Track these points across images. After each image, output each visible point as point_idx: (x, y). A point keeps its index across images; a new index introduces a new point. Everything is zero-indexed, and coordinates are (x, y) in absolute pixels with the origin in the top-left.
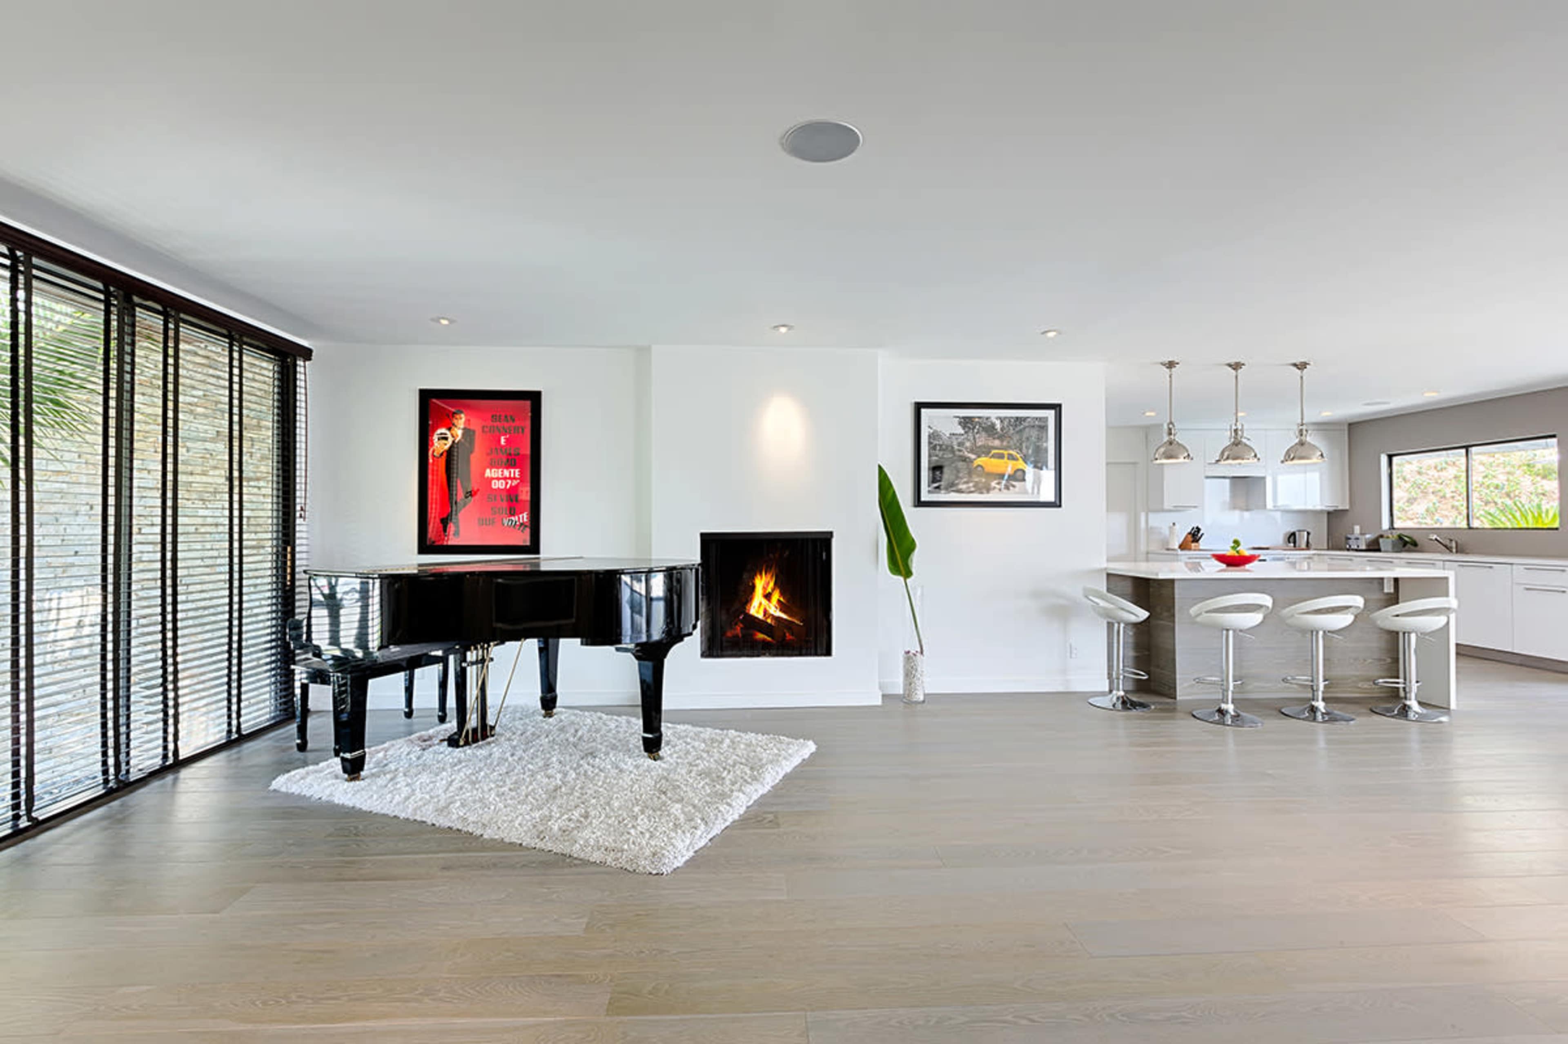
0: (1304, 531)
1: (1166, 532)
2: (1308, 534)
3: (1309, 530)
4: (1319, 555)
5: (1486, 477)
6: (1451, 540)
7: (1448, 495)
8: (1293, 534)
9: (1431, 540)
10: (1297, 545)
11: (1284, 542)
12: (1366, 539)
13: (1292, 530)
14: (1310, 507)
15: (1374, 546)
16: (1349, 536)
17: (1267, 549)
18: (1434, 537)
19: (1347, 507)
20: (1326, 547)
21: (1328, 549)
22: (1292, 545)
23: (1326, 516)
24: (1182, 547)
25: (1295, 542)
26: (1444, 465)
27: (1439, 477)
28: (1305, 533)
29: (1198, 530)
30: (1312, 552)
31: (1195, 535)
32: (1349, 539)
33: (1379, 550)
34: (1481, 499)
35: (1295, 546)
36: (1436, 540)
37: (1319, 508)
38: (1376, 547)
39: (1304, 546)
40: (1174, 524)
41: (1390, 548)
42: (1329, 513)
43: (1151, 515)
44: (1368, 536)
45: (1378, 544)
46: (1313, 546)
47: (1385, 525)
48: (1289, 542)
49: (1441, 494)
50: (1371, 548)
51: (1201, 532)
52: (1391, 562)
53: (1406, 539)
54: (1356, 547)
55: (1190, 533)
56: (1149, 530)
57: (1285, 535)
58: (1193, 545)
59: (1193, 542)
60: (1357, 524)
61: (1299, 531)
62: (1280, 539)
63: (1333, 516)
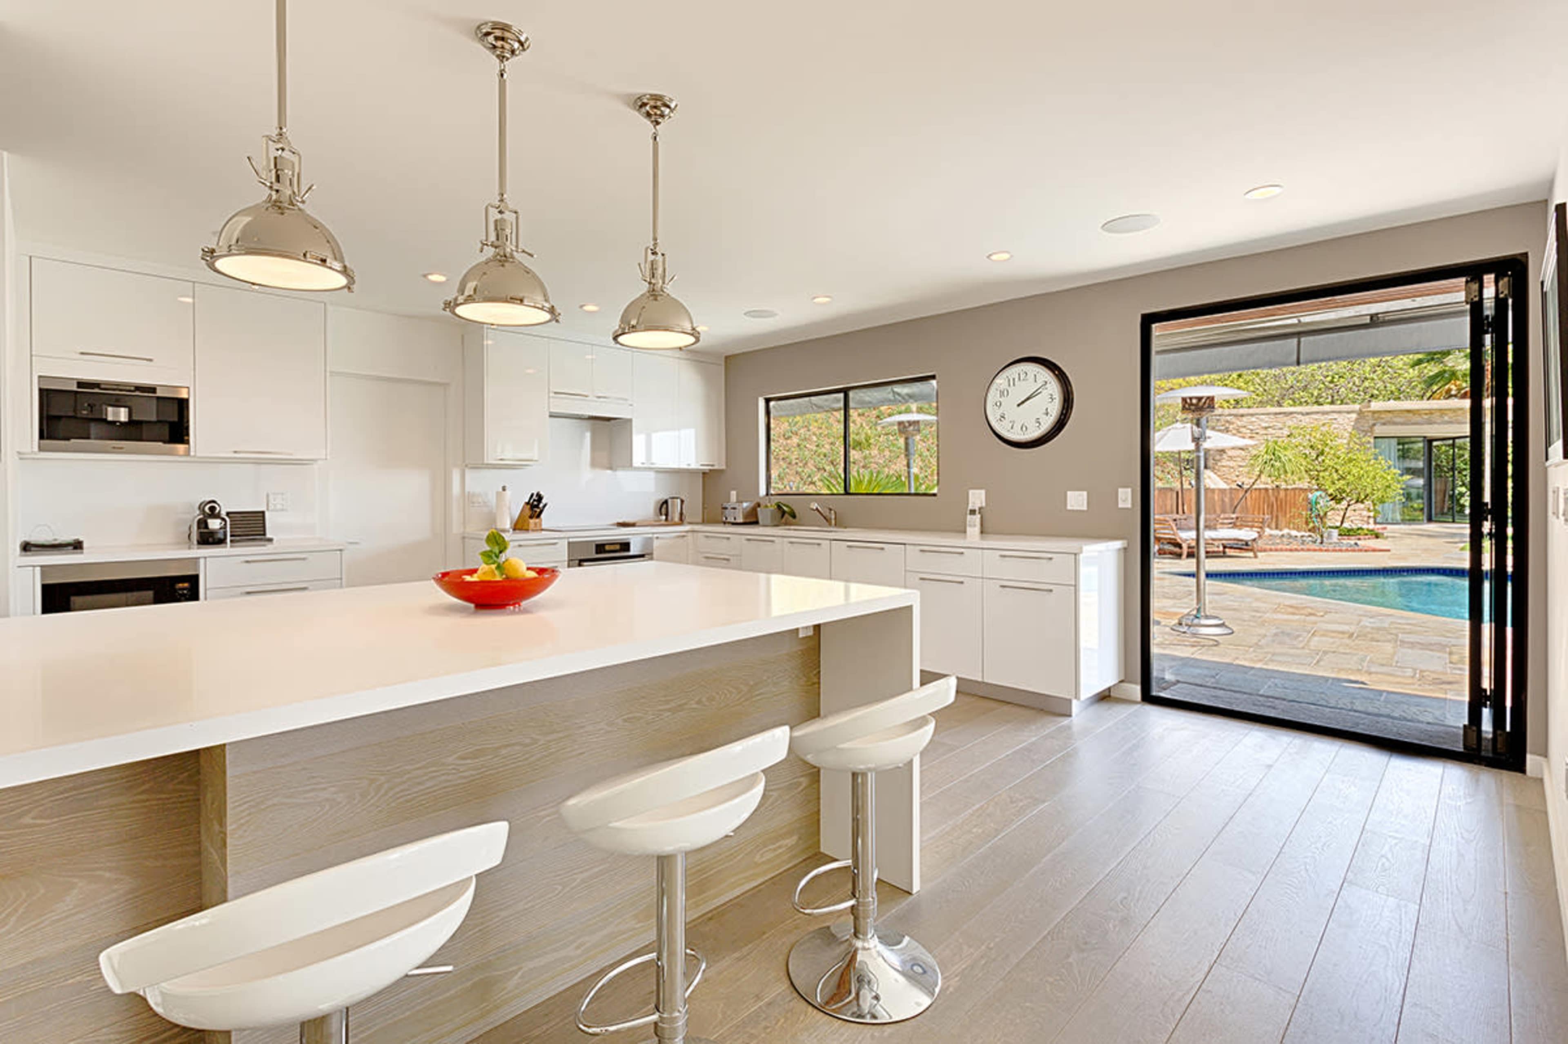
0: (677, 498)
1: (492, 499)
2: (682, 501)
3: (683, 498)
4: (693, 531)
5: (817, 446)
6: (830, 510)
7: (794, 462)
8: (666, 502)
9: (813, 510)
10: (669, 518)
11: (656, 515)
12: (744, 509)
13: (666, 497)
14: (684, 466)
15: (752, 519)
16: (725, 505)
17: (633, 525)
18: (814, 506)
19: (724, 467)
20: (700, 520)
21: (704, 522)
22: (664, 517)
23: (701, 475)
24: (519, 526)
25: (667, 515)
26: (790, 434)
27: (787, 444)
28: (679, 501)
29: (540, 498)
30: (687, 528)
31: (535, 506)
32: (726, 508)
33: (756, 523)
34: (815, 467)
35: (666, 519)
36: (817, 509)
37: (694, 466)
38: (753, 520)
39: (677, 519)
40: (504, 489)
41: (769, 522)
42: (704, 473)
43: (469, 474)
44: (745, 505)
45: (756, 516)
46: (687, 519)
47: (762, 491)
48: (661, 514)
49: (788, 460)
50: (748, 520)
51: (544, 501)
52: (772, 541)
53: (785, 508)
54: (733, 520)
55: (528, 503)
56: (467, 498)
57: (658, 502)
58: (532, 521)
59: (531, 517)
60: (734, 489)
61: (673, 498)
62: (649, 510)
63: (708, 477)
